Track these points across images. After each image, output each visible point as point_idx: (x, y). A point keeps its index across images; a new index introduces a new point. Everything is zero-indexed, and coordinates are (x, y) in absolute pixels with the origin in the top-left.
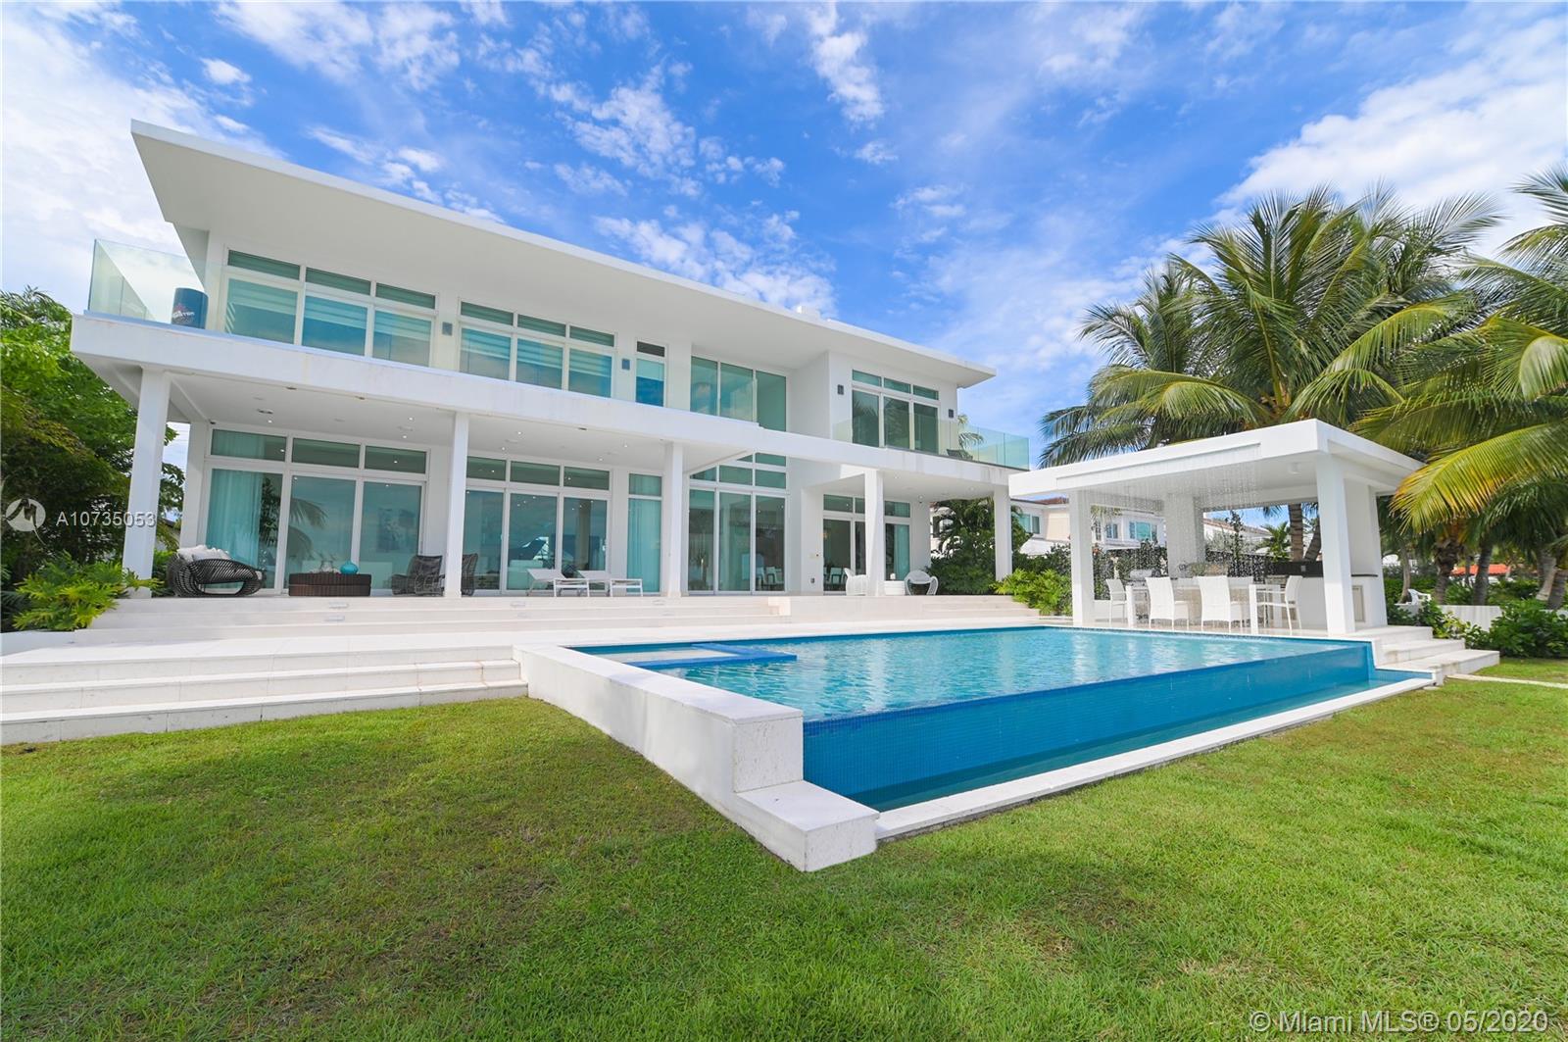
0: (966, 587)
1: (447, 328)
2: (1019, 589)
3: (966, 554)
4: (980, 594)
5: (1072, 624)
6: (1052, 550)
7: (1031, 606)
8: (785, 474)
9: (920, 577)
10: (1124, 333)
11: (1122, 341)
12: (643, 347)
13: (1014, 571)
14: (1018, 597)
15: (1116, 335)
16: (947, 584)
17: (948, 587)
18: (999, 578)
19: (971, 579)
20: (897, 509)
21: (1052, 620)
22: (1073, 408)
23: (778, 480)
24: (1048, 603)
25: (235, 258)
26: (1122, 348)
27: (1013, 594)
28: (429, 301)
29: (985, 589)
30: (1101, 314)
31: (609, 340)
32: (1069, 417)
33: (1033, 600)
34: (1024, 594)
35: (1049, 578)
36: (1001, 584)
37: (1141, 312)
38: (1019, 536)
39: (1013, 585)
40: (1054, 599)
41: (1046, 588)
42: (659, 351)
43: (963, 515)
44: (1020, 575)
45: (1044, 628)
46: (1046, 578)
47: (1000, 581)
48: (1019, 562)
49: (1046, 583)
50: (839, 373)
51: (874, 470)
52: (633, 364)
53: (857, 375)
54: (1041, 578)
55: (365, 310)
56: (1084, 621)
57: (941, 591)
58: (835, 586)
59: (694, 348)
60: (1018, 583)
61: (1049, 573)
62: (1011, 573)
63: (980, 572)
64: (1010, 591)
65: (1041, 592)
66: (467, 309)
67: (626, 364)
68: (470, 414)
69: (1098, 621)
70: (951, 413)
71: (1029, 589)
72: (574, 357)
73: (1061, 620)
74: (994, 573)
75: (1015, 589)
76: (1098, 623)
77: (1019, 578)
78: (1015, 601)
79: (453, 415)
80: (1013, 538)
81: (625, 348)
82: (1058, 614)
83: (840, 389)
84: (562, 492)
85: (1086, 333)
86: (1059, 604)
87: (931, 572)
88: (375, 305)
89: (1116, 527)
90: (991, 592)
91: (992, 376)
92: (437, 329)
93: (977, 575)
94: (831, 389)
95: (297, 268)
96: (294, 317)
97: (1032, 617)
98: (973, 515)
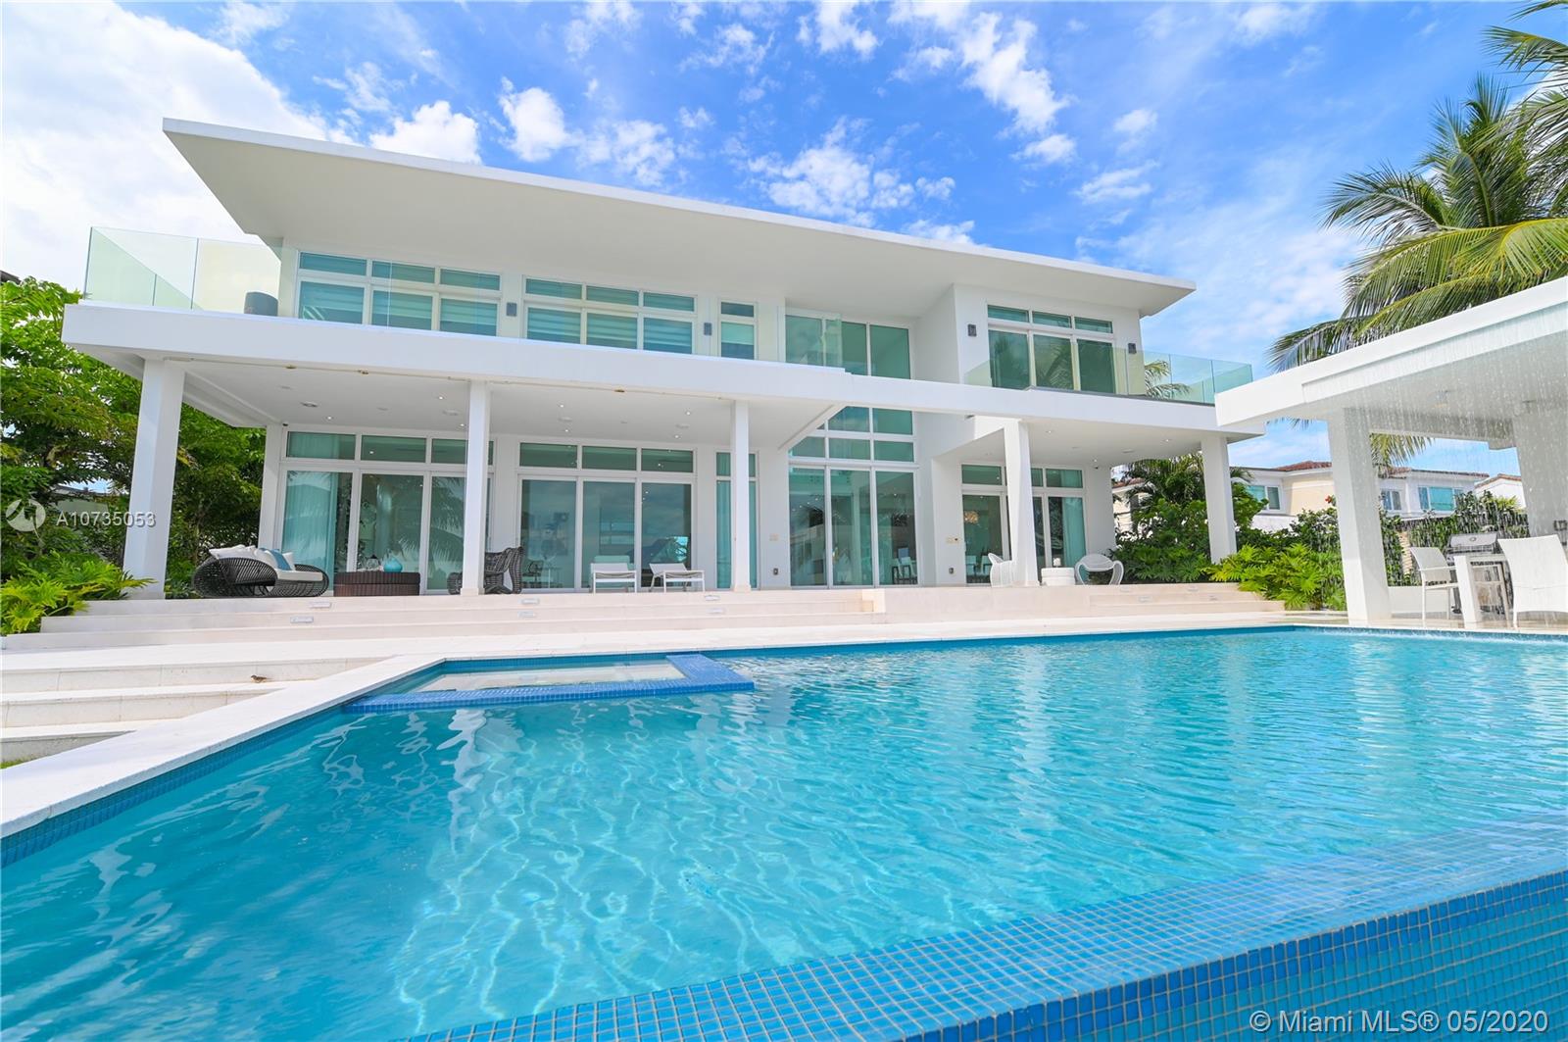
0: (1166, 574)
1: (512, 309)
2: (1249, 572)
3: (1169, 533)
4: (1188, 581)
5: (1347, 621)
6: (1301, 519)
7: (1269, 597)
8: (912, 444)
9: (1097, 562)
10: (1403, 205)
11: (1401, 218)
12: (729, 309)
13: (1239, 547)
14: (1249, 584)
15: (1388, 211)
16: (1138, 570)
17: (1138, 575)
18: (1215, 559)
19: (1174, 562)
20: (1066, 479)
21: (1306, 617)
22: (1322, 325)
23: (905, 452)
24: (1298, 591)
25: (308, 261)
26: (1400, 226)
27: (1238, 581)
28: (492, 282)
29: (1195, 575)
30: (1360, 184)
31: (688, 304)
32: (1316, 339)
33: (1272, 588)
34: (1256, 579)
35: (1298, 555)
36: (1220, 568)
37: (1430, 174)
38: (1247, 504)
39: (1239, 567)
40: (1309, 586)
41: (1294, 571)
42: (747, 311)
43: (1164, 486)
44: (1248, 552)
45: (1293, 628)
46: (1292, 556)
47: (1218, 563)
48: (1246, 537)
49: (1294, 563)
50: (970, 310)
51: (1016, 421)
52: (715, 329)
53: (994, 311)
54: (1284, 558)
55: (429, 299)
56: (1369, 619)
57: (1130, 579)
58: (978, 576)
59: (788, 304)
60: (1247, 564)
61: (1297, 548)
62: (1234, 552)
63: (1186, 553)
64: (1235, 576)
65: (1286, 576)
66: (533, 286)
67: (708, 329)
68: (486, 382)
69: (1394, 616)
70: (1132, 348)
71: (1264, 573)
72: (649, 327)
73: (1326, 617)
74: (1207, 551)
75: (1240, 574)
76: (1396, 620)
77: (1248, 557)
78: (1242, 589)
79: (467, 385)
80: (1236, 508)
81: (707, 311)
82: (1319, 607)
83: (972, 330)
84: (639, 478)
85: (1336, 217)
86: (1318, 592)
87: (1113, 555)
88: (440, 293)
89: (1396, 494)
90: (1204, 578)
91: (1192, 291)
92: (502, 309)
93: (1182, 557)
94: (958, 331)
95: (364, 263)
96: (361, 313)
97: (1274, 612)
98: (1179, 485)
